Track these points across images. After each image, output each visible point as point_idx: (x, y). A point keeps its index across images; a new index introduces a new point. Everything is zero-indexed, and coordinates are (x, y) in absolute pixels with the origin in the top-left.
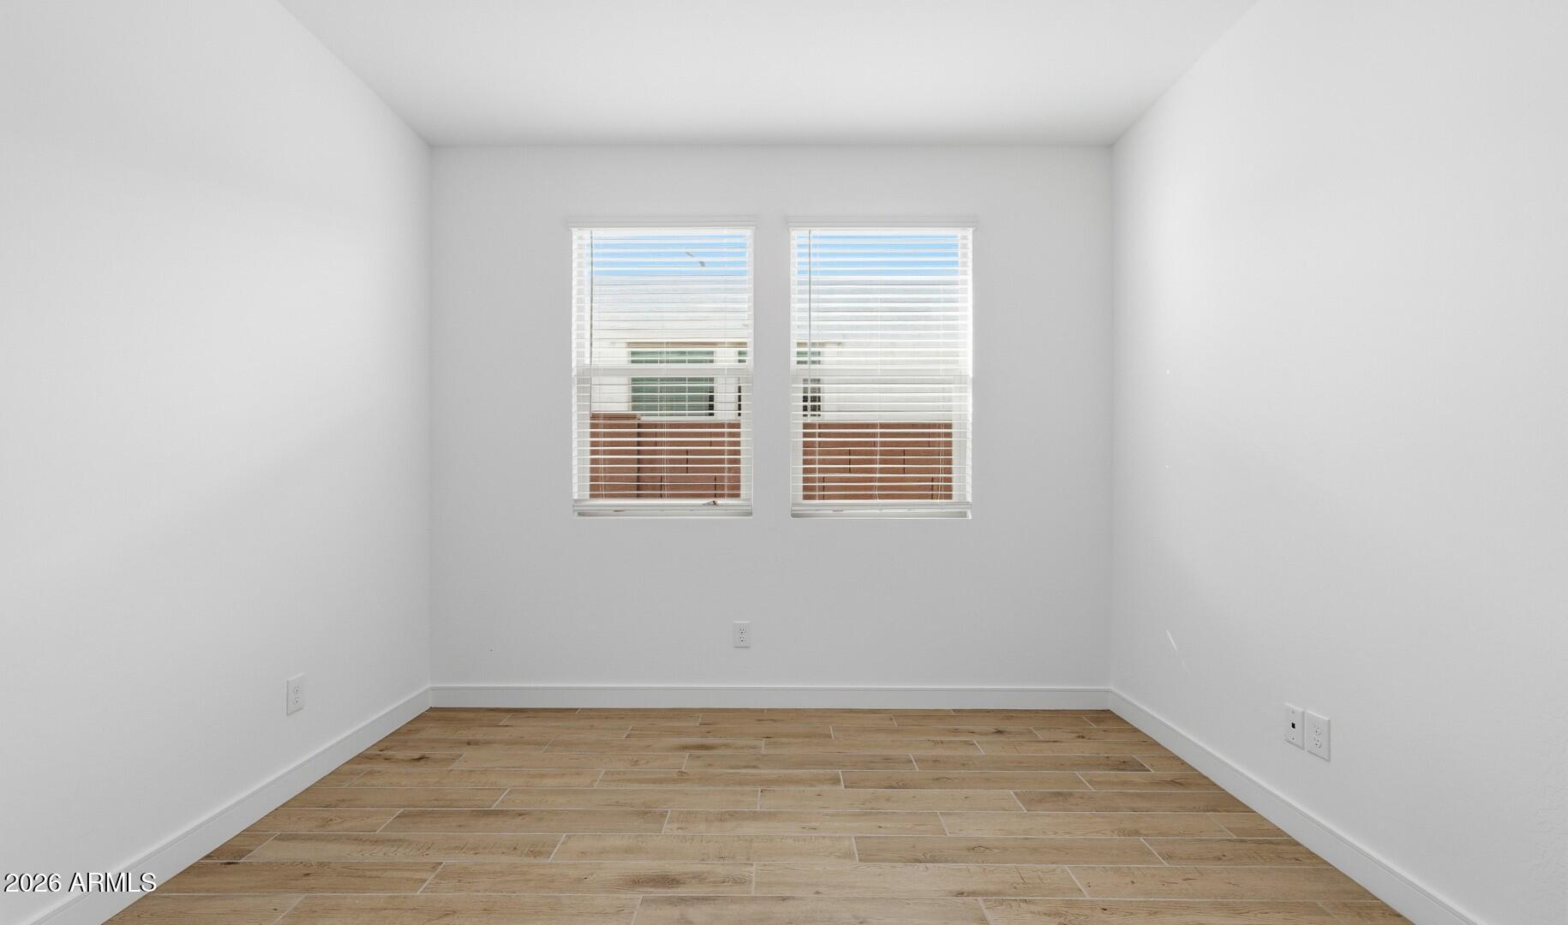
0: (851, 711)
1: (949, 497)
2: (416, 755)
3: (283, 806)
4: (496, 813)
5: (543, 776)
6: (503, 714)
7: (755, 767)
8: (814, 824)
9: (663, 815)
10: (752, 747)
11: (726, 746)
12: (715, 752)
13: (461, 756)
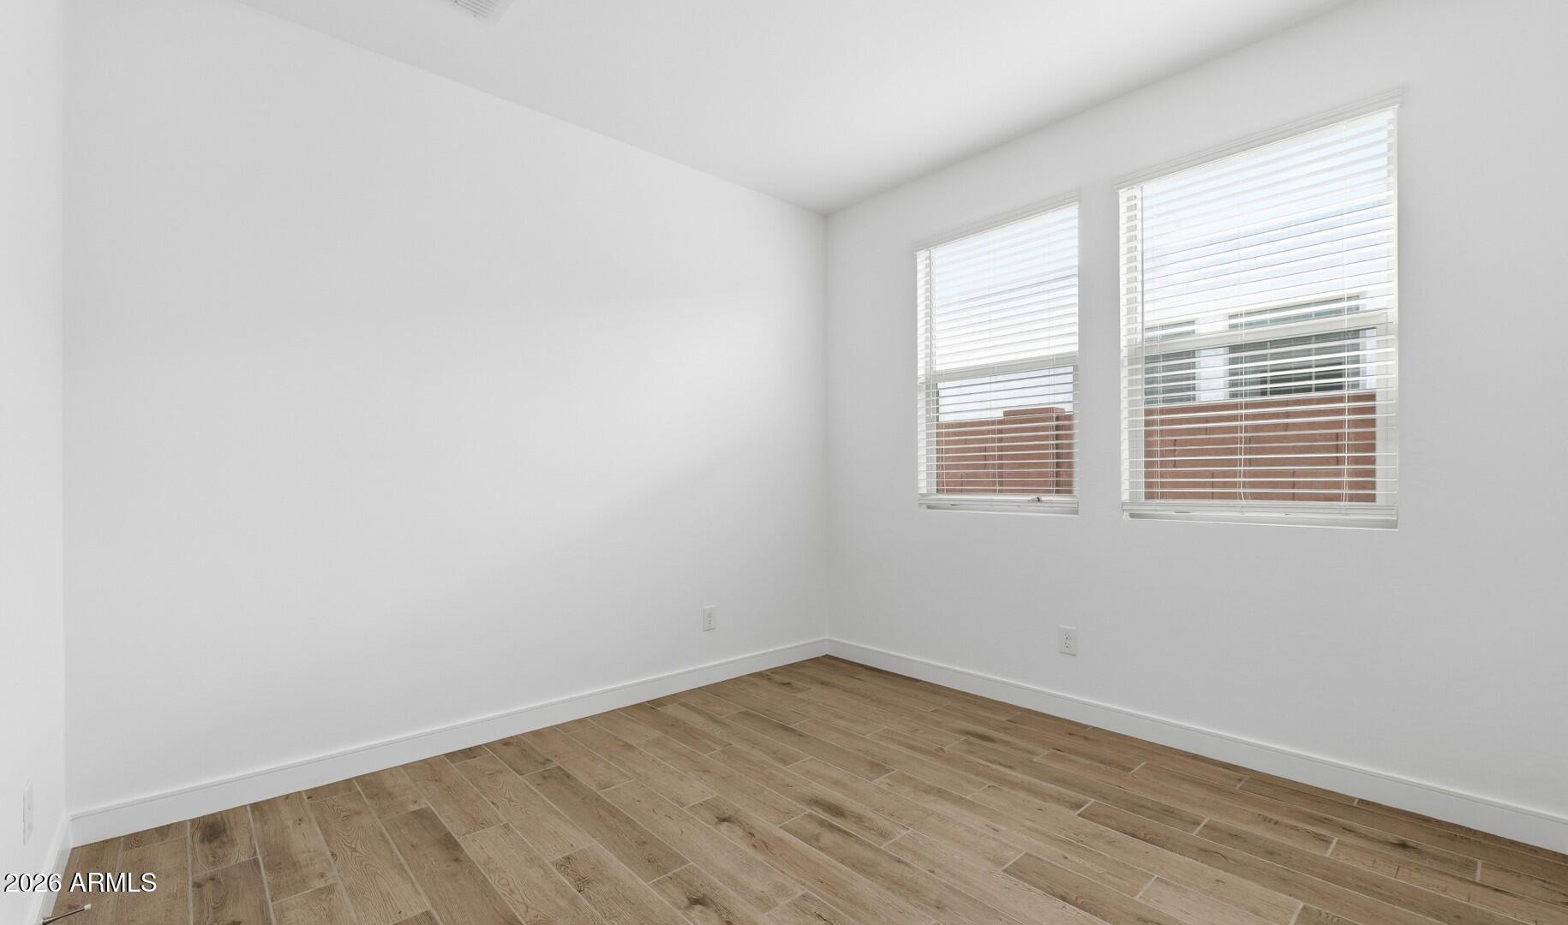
0: (1196, 757)
1: (1372, 498)
2: (786, 680)
3: (699, 688)
4: (792, 730)
5: (842, 717)
6: (860, 669)
7: (1010, 767)
8: (997, 826)
9: (888, 771)
10: (1029, 752)
11: (1007, 744)
12: (990, 745)
13: (809, 689)
